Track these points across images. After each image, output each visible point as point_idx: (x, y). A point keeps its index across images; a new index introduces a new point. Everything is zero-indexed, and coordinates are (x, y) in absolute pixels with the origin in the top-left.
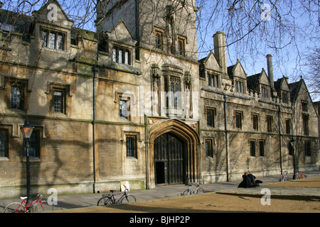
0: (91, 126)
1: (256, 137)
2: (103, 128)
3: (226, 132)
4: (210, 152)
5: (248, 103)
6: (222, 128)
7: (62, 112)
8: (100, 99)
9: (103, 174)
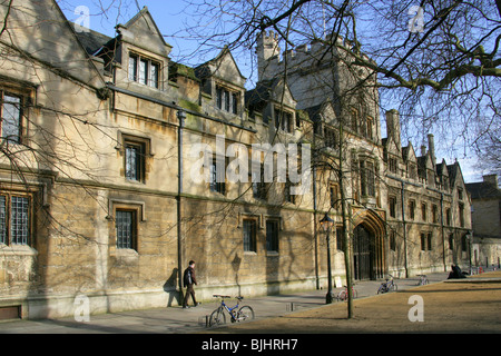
1: (424, 228)
3: (405, 223)
4: (393, 246)
5: (418, 190)
6: (401, 219)
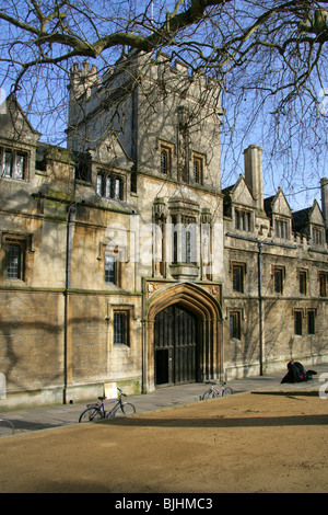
0: (62, 297)
1: (303, 305)
2: (80, 301)
3: (261, 299)
4: (236, 332)
5: (292, 253)
6: (255, 294)
7: (19, 277)
8: (77, 254)
9: (79, 374)
